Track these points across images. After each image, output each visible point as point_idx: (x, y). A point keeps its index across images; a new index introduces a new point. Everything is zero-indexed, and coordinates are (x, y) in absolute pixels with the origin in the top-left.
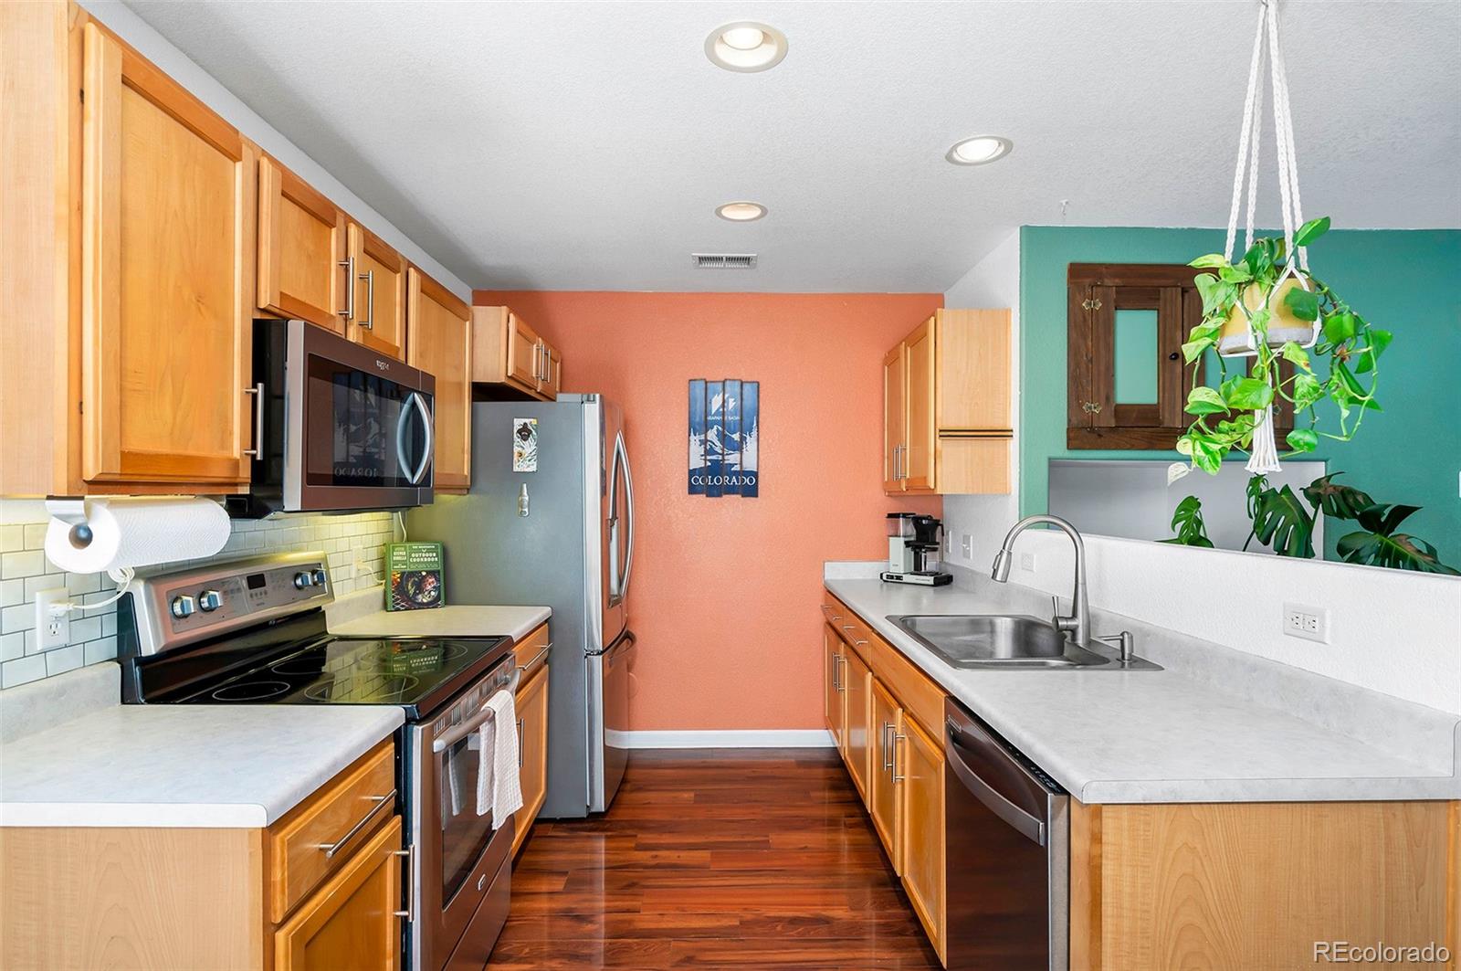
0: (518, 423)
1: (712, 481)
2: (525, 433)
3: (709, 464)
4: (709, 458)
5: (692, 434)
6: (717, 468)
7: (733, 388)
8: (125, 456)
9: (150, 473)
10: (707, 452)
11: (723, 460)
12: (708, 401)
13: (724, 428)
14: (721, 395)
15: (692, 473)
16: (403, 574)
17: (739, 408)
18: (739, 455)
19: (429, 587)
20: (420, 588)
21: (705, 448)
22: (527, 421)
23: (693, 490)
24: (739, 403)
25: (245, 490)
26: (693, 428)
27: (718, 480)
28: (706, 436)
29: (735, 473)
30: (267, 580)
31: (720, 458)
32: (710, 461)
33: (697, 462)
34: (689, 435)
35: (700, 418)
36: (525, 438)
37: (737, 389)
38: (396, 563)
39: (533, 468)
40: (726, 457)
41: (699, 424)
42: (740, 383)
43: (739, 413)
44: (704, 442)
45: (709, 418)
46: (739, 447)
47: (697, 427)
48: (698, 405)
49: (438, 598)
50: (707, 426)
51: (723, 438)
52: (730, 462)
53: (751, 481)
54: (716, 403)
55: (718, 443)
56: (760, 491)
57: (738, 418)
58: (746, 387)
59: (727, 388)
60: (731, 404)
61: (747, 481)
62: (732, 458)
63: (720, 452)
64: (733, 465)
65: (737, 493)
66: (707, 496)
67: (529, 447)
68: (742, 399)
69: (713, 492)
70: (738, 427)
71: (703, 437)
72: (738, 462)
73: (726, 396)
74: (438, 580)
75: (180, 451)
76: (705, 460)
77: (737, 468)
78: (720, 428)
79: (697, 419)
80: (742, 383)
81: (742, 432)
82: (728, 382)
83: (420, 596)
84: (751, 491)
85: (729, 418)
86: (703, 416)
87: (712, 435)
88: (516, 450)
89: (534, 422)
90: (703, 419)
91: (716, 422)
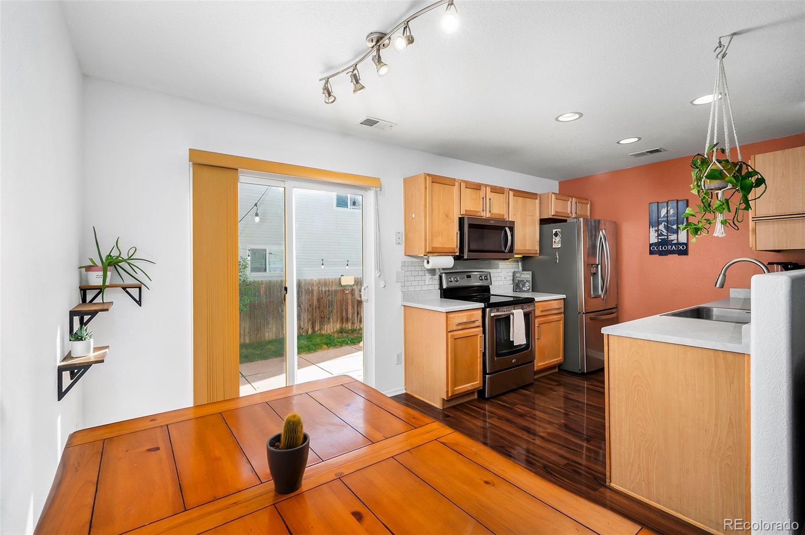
0: (554, 231)
1: (662, 248)
2: (556, 234)
3: (660, 240)
4: (660, 238)
5: (651, 228)
6: (665, 242)
7: (672, 204)
8: (433, 248)
9: (436, 251)
10: (659, 235)
11: (668, 238)
12: (659, 211)
13: (667, 223)
14: (666, 208)
15: (651, 245)
16: (519, 281)
17: (676, 213)
18: (676, 236)
19: (527, 286)
20: (524, 286)
21: (658, 233)
22: (557, 230)
23: (651, 253)
24: (676, 210)
25: (458, 254)
26: (651, 224)
27: (665, 248)
28: (658, 228)
29: (675, 244)
30: (472, 276)
31: (666, 237)
32: (660, 239)
33: (654, 239)
34: (650, 228)
35: (655, 220)
36: (556, 236)
37: (675, 204)
38: (517, 277)
39: (559, 246)
40: (669, 237)
41: (654, 222)
42: (676, 201)
43: (676, 216)
44: (657, 231)
45: (660, 219)
46: (676, 232)
47: (654, 224)
48: (654, 214)
49: (529, 289)
50: (659, 223)
51: (667, 228)
52: (671, 239)
53: (683, 247)
54: (663, 212)
55: (665, 231)
56: (690, 252)
57: (675, 218)
58: (680, 203)
59: (669, 204)
60: (672, 212)
61: (681, 247)
62: (673, 237)
63: (666, 234)
64: (673, 240)
65: (675, 254)
66: (659, 255)
67: (558, 239)
68: (677, 209)
69: (661, 253)
70: (676, 222)
71: (656, 228)
72: (676, 238)
73: (669, 208)
74: (530, 284)
75: (443, 246)
76: (658, 239)
77: (675, 242)
78: (666, 224)
79: (654, 221)
80: (677, 201)
81: (678, 224)
82: (669, 202)
83: (524, 288)
84: (684, 252)
85: (670, 219)
86: (657, 218)
87: (661, 227)
88: (554, 240)
89: (560, 230)
90: (657, 220)
91: (663, 221)
